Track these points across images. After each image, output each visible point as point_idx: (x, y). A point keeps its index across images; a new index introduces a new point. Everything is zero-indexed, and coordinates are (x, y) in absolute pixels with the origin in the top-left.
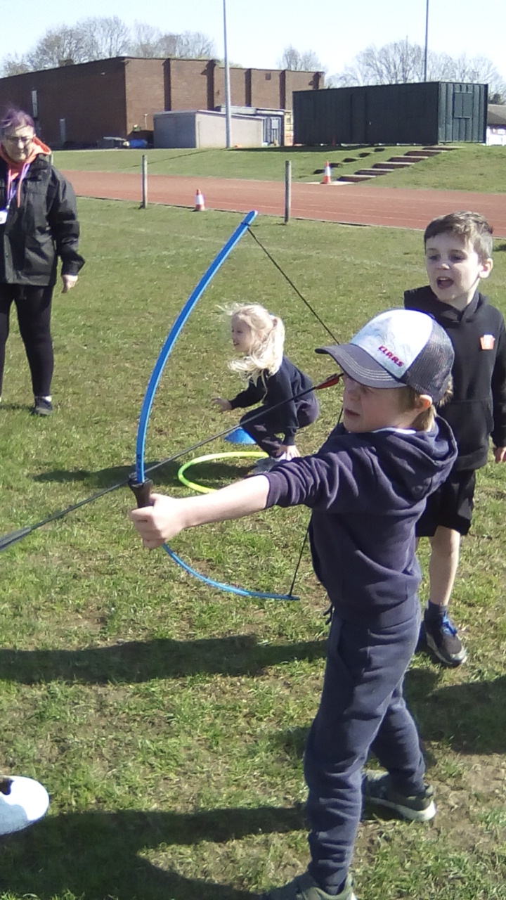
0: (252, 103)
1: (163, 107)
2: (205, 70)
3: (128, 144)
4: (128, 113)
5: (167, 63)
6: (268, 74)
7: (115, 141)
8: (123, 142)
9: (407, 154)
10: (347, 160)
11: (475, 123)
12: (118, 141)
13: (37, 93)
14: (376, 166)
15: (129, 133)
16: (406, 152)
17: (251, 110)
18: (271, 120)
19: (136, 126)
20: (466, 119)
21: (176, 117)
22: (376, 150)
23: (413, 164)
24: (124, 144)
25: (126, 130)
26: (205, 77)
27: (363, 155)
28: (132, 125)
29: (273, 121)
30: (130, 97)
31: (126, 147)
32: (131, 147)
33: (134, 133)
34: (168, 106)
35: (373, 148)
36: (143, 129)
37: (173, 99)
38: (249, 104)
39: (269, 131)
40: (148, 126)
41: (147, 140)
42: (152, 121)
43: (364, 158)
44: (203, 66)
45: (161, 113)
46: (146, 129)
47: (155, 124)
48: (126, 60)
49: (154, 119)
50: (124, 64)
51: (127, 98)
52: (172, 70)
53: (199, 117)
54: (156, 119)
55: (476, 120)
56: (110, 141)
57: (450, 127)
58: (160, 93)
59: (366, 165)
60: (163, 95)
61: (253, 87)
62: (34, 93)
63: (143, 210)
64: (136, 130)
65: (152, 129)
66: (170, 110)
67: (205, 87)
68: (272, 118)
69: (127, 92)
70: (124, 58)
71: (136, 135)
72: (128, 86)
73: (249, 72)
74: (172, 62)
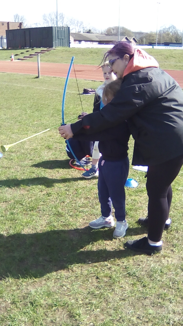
6: (3, 23)
9: (41, 51)
10: (22, 53)
11: (65, 41)
14: (30, 55)
16: (41, 50)
20: (62, 39)
22: (32, 50)
23: (42, 54)
27: (27, 51)
35: (31, 49)
39: (3, 44)
43: (27, 52)
55: (66, 39)
57: (57, 41)
59: (27, 55)
68: (4, 39)
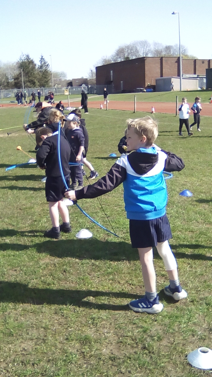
0: (196, 72)
1: (160, 76)
2: (176, 61)
3: (145, 90)
4: (146, 79)
5: (161, 59)
6: (203, 61)
7: (141, 89)
8: (143, 90)
12: (142, 90)
13: (113, 72)
15: (146, 86)
17: (196, 76)
18: (203, 79)
19: (149, 84)
21: (164, 80)
24: (144, 91)
25: (145, 85)
26: (177, 63)
28: (148, 83)
29: (204, 80)
30: (147, 73)
31: (145, 92)
32: (146, 92)
33: (148, 86)
34: (162, 76)
36: (151, 84)
37: (163, 72)
38: (195, 73)
39: (202, 84)
40: (154, 83)
41: (153, 89)
42: (155, 81)
44: (176, 59)
45: (159, 78)
46: (153, 84)
47: (156, 83)
48: (145, 58)
49: (156, 80)
50: (145, 60)
51: (145, 73)
52: (163, 61)
53: (173, 80)
54: (157, 81)
56: (138, 90)
58: (159, 70)
60: (160, 72)
61: (196, 67)
62: (112, 71)
63: (134, 113)
64: (149, 85)
65: (155, 84)
66: (162, 77)
67: (177, 68)
68: (203, 78)
69: (146, 70)
70: (145, 57)
71: (149, 87)
72: (147, 68)
73: (195, 61)
74: (163, 58)
